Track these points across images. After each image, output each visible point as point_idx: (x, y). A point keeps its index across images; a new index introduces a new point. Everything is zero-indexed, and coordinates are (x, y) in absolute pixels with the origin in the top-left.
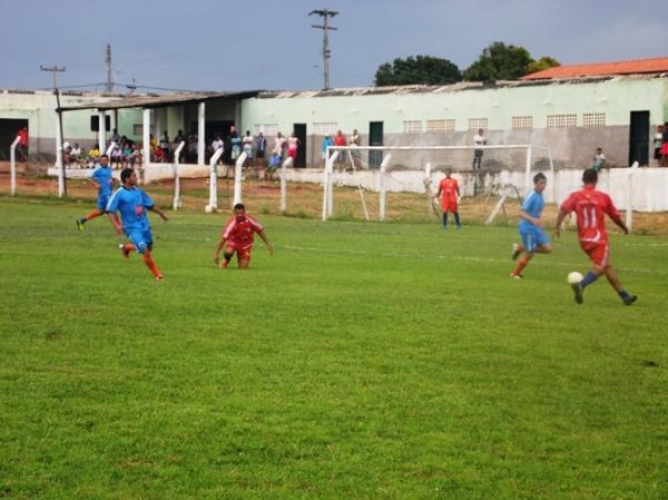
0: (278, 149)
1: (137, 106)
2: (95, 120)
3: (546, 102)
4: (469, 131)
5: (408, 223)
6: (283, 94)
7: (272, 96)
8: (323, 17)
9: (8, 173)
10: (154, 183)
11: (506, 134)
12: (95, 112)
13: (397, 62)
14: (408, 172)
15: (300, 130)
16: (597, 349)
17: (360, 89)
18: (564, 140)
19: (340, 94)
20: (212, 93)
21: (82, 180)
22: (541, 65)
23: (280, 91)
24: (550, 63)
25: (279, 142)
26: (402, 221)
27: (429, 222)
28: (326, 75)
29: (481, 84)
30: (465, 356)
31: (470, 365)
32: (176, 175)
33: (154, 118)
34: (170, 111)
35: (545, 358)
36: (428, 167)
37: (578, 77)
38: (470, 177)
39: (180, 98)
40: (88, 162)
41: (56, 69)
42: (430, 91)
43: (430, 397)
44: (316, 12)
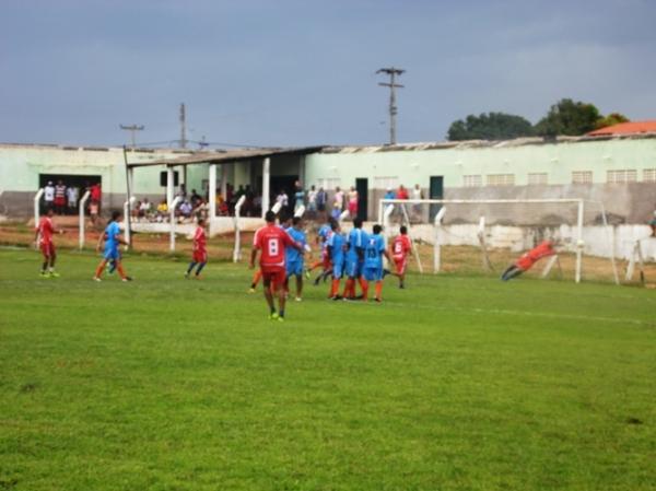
0: (339, 204)
1: (204, 162)
2: (164, 176)
3: (606, 157)
4: (529, 186)
5: (461, 276)
6: (346, 149)
7: (336, 152)
8: (390, 76)
9: (77, 227)
10: (219, 236)
11: (566, 189)
12: (164, 168)
13: (470, 119)
14: (466, 226)
15: (362, 184)
16: (586, 405)
17: (421, 144)
18: (625, 196)
19: (402, 149)
20: (278, 149)
21: (151, 234)
22: (610, 121)
23: (343, 147)
24: (618, 119)
25: (339, 197)
26: (456, 274)
27: (482, 275)
28: (392, 131)
29: (541, 139)
30: (443, 412)
31: (445, 421)
32: (236, 228)
33: (220, 173)
34: (237, 168)
35: (527, 414)
36: (482, 220)
37: (638, 133)
38: (529, 231)
39: (246, 154)
40: (156, 216)
41: (135, 128)
42: (490, 146)
43: (387, 453)
44: (383, 70)
